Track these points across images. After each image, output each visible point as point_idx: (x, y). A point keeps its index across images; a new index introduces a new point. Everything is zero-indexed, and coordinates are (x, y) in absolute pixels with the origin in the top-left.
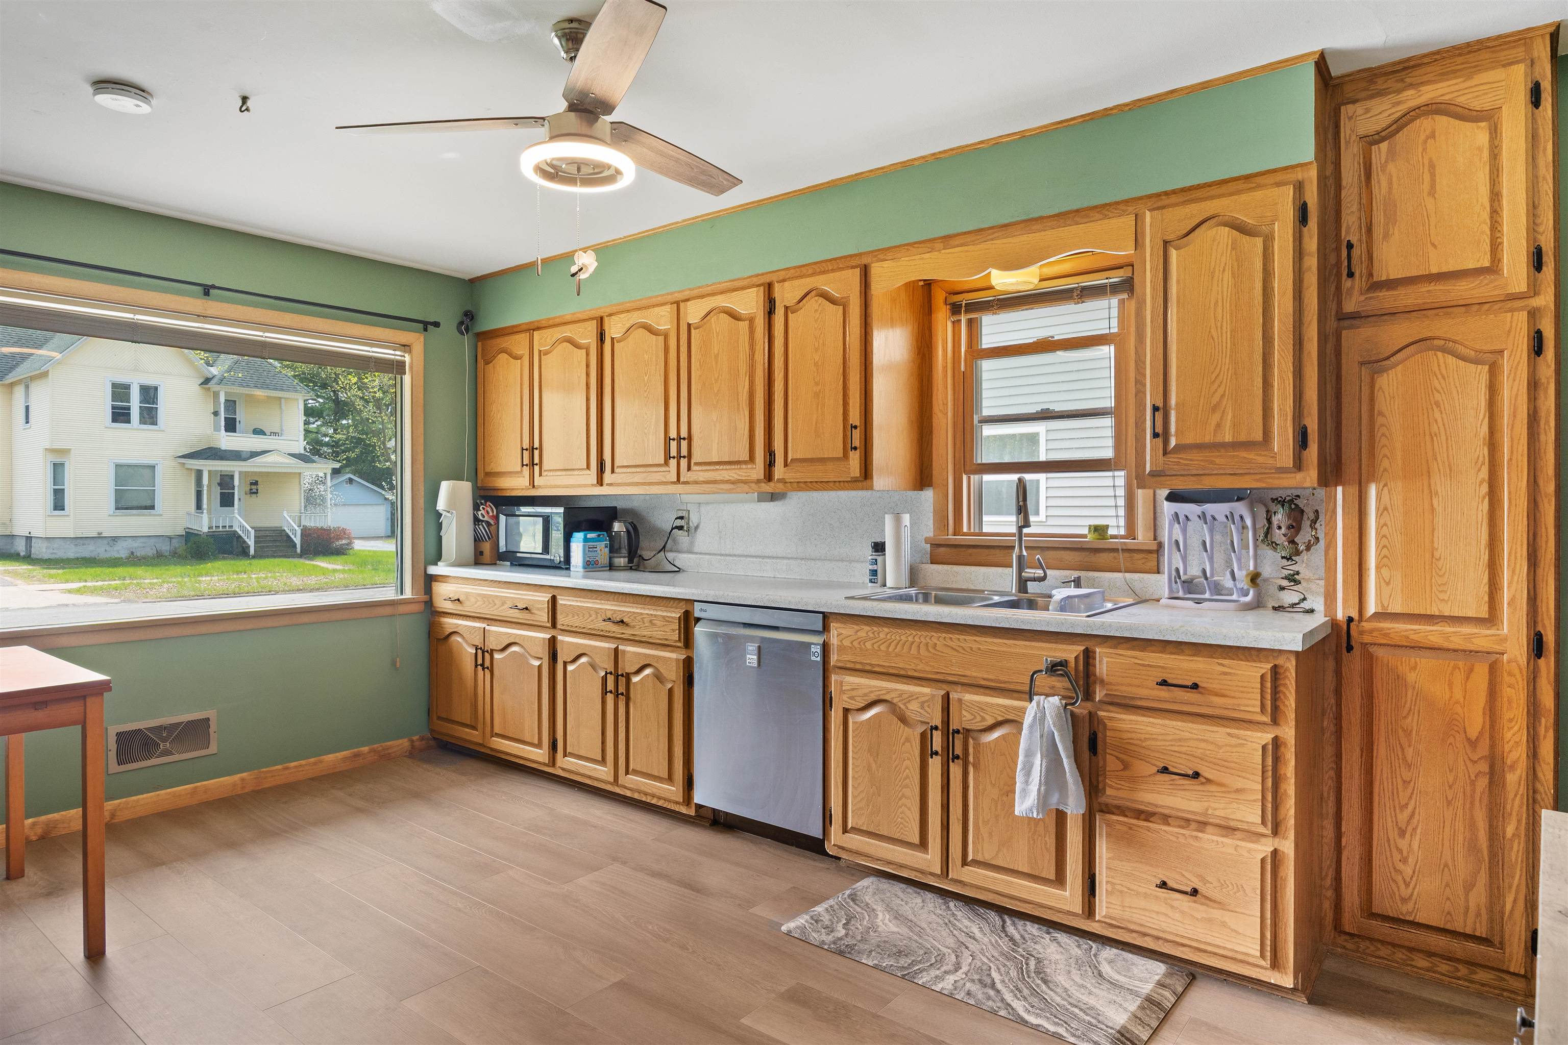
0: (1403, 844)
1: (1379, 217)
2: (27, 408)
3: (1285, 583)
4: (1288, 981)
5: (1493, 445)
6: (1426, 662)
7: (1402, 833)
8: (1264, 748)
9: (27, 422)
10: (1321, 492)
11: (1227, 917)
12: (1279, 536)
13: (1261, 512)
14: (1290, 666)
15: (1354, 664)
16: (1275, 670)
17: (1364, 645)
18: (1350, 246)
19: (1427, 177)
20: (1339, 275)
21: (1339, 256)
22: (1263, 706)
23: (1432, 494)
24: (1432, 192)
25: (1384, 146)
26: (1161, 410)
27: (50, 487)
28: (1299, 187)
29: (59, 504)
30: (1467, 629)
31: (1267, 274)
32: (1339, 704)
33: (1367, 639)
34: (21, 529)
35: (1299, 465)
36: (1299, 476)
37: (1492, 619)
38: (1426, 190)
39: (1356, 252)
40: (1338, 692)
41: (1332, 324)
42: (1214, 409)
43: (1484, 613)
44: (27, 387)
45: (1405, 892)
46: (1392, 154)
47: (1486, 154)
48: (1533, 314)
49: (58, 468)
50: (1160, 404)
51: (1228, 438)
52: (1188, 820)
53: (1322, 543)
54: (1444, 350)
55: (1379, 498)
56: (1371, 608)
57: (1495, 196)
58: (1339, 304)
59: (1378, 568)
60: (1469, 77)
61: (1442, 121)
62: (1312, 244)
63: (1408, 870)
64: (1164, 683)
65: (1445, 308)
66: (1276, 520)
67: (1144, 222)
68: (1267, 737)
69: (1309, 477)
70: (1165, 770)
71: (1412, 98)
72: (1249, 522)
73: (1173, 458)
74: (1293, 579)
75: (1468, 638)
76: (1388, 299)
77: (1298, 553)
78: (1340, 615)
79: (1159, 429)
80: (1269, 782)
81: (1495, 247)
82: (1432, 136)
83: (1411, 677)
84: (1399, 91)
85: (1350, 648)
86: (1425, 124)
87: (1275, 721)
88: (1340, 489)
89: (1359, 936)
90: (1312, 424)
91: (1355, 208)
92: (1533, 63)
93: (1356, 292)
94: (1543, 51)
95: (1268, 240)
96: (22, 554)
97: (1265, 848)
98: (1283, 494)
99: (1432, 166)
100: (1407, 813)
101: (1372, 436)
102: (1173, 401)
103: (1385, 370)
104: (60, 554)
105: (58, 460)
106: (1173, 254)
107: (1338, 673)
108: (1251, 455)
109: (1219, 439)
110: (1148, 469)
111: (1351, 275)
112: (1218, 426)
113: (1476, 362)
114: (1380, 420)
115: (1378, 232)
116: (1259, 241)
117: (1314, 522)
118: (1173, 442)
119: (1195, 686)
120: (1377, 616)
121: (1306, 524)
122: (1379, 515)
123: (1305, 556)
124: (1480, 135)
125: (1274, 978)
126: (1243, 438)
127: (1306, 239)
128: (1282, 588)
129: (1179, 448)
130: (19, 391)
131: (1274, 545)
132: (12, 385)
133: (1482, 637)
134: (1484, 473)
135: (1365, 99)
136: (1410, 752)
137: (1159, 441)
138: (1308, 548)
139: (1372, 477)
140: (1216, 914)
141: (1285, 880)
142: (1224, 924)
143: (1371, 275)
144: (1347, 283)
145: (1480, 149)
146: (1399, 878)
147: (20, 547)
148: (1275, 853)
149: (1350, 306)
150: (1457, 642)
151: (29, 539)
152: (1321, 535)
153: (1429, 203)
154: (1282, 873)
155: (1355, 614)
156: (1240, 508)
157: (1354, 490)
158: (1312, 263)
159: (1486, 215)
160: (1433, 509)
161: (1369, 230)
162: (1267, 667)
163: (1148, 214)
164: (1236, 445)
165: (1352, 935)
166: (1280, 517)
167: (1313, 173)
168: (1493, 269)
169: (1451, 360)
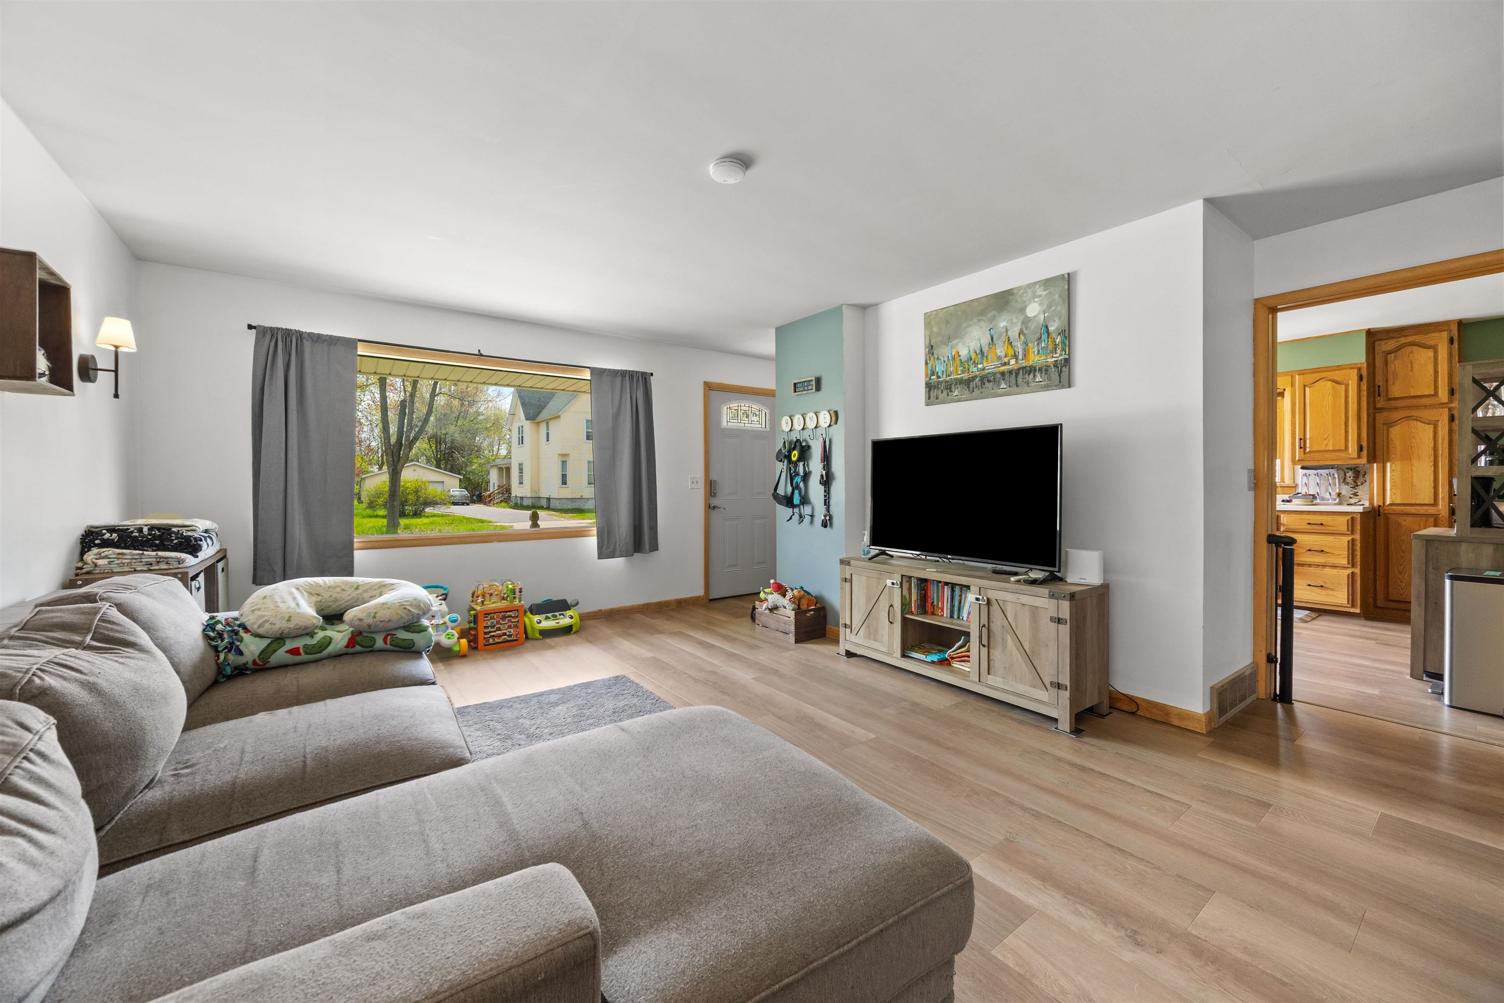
0: (1401, 577)
1: (1391, 378)
2: (548, 434)
3: (1352, 496)
4: (1358, 611)
5: (1435, 449)
6: (1410, 519)
7: (1401, 573)
8: (1348, 541)
9: (548, 441)
10: (1368, 466)
11: (1334, 593)
12: (1349, 480)
13: (1342, 474)
14: (1358, 517)
15: (1381, 521)
16: (1352, 519)
17: (1385, 514)
18: (1379, 386)
19: (1409, 365)
20: (1374, 396)
21: (1374, 390)
22: (1348, 529)
23: (1412, 465)
24: (1412, 370)
25: (1393, 355)
26: (1303, 440)
27: (560, 474)
28: (1359, 369)
29: (564, 482)
30: (1425, 508)
31: (1347, 397)
32: (1375, 534)
33: (1386, 512)
34: (544, 494)
35: (1359, 457)
36: (1359, 460)
37: (1435, 503)
38: (1409, 369)
39: (1381, 388)
40: (1375, 529)
41: (1372, 411)
42: (1325, 439)
43: (1432, 502)
44: (547, 423)
45: (1402, 592)
46: (1396, 358)
47: (1432, 359)
48: (1450, 409)
49: (564, 463)
50: (1302, 438)
51: (1331, 448)
52: (1319, 565)
53: (1368, 483)
54: (1416, 420)
55: (1391, 467)
56: (1388, 502)
57: (1436, 372)
58: (1375, 405)
59: (1391, 489)
60: (1426, 334)
61: (1415, 348)
62: (1364, 387)
63: (1403, 585)
64: (1309, 524)
65: (1417, 407)
66: (1348, 475)
67: (1295, 378)
68: (1350, 538)
69: (1364, 460)
70: (1310, 550)
71: (1403, 340)
72: (1336, 476)
73: (1308, 455)
74: (1355, 494)
75: (1426, 510)
76: (1394, 404)
77: (1357, 486)
78: (1376, 504)
79: (1302, 446)
80: (1350, 551)
81: (1436, 388)
82: (1412, 352)
83: (1404, 523)
84: (1399, 337)
85: (1379, 515)
86: (1409, 349)
87: (1352, 533)
88: (1375, 464)
89: (1384, 608)
90: (1365, 444)
91: (1381, 374)
92: (1450, 331)
93: (1382, 401)
94: (1455, 328)
95: (1347, 386)
96: (545, 506)
97: (1349, 571)
98: (1352, 466)
99: (1412, 363)
100: (1402, 566)
101: (1388, 447)
102: (1308, 436)
103: (1394, 426)
104: (565, 507)
105: (564, 459)
106: (1308, 390)
107: (1375, 523)
108: (1340, 454)
109: (1327, 449)
110: (1297, 459)
111: (1379, 395)
112: (1327, 444)
113: (1429, 424)
114: (1391, 442)
115: (1390, 382)
116: (1343, 387)
117: (1364, 475)
118: (1308, 450)
119: (1322, 524)
120: (1390, 505)
121: (1361, 476)
122: (1391, 472)
123: (1361, 487)
124: (1431, 353)
125: (1352, 610)
126: (1337, 448)
127: (1362, 386)
128: (1351, 498)
129: (1309, 452)
130: (543, 426)
131: (1347, 484)
132: (539, 423)
133: (1432, 510)
134: (1432, 459)
135: (1385, 339)
136: (1403, 547)
137: (1302, 449)
138: (1362, 484)
139: (1388, 460)
140: (1330, 592)
141: (1356, 581)
142: (1333, 595)
143: (1387, 396)
144: (1378, 398)
145: (1430, 358)
146: (1400, 588)
147: (544, 503)
148: (1353, 573)
149: (1379, 406)
150: (1422, 512)
151: (549, 499)
152: (1367, 480)
153: (1411, 374)
154: (1355, 578)
155: (1381, 504)
156: (1332, 471)
157: (1381, 465)
158: (1364, 393)
159: (1432, 378)
160: (1412, 470)
161: (1387, 381)
162: (1349, 517)
163: (1297, 377)
164: (1333, 451)
165: (1381, 608)
166: (1350, 474)
167: (1365, 365)
168: (1436, 394)
169: (1419, 423)
